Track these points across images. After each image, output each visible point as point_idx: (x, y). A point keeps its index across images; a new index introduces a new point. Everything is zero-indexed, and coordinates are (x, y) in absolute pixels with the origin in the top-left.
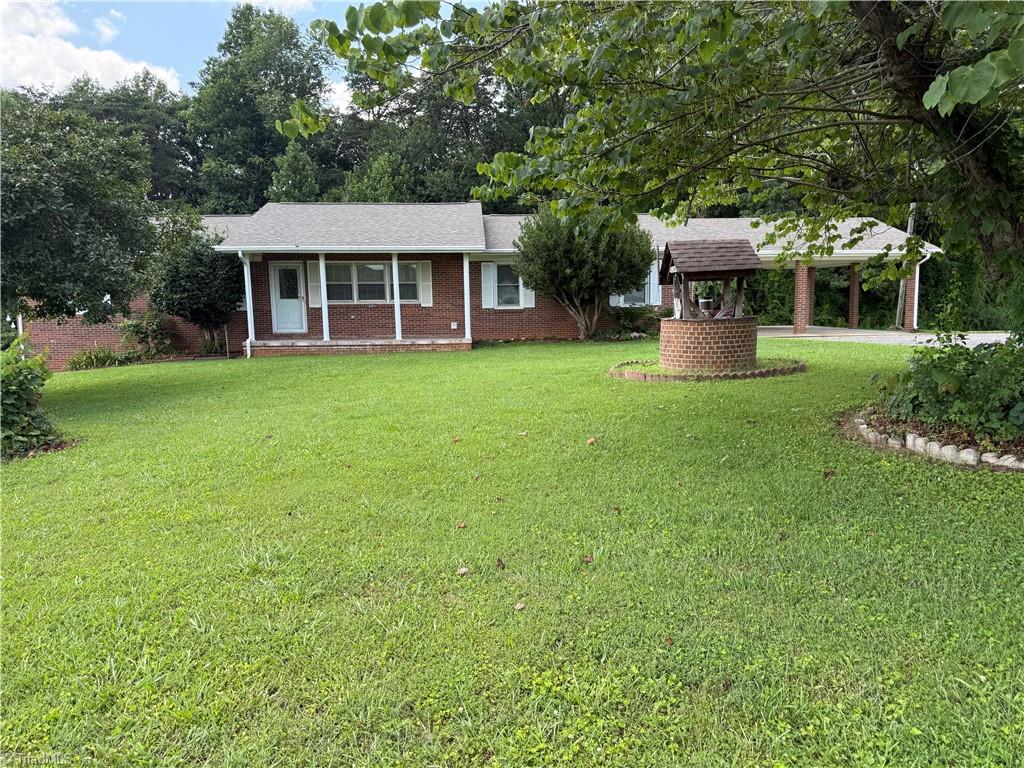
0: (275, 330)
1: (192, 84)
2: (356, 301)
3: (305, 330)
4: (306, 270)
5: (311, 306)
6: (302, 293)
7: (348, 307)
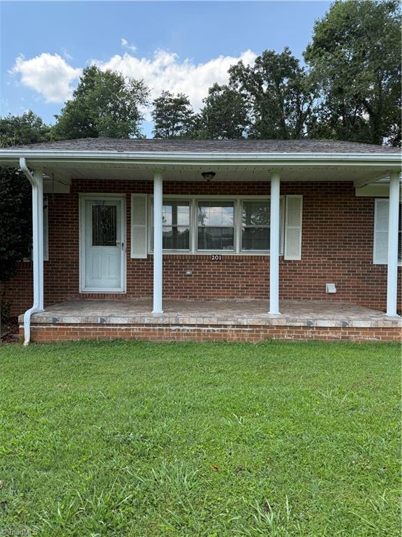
0: (83, 288)
1: (56, 116)
2: (193, 251)
3: (123, 289)
4: (129, 208)
5: (133, 256)
6: (122, 238)
7: (183, 258)
